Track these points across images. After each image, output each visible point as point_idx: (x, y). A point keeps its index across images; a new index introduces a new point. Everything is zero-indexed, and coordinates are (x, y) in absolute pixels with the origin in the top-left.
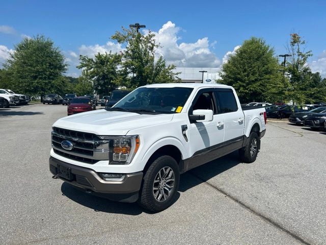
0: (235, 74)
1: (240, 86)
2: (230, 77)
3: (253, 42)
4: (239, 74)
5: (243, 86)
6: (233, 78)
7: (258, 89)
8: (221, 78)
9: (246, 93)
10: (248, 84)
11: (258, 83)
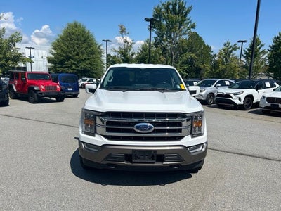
0: (66, 53)
1: (72, 64)
2: (61, 55)
3: (76, 26)
4: (69, 53)
5: (75, 64)
6: (65, 57)
7: (88, 67)
8: (51, 56)
9: (77, 70)
10: (78, 63)
11: (87, 62)
